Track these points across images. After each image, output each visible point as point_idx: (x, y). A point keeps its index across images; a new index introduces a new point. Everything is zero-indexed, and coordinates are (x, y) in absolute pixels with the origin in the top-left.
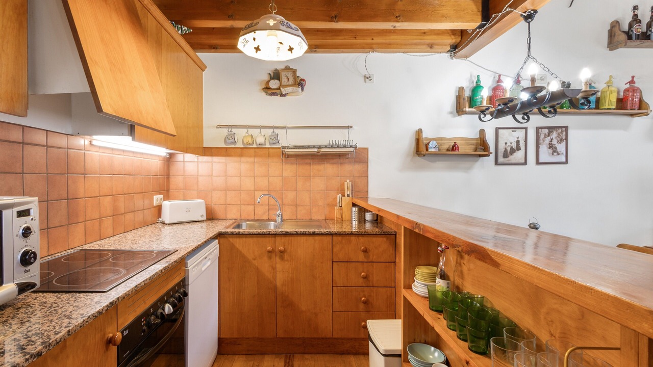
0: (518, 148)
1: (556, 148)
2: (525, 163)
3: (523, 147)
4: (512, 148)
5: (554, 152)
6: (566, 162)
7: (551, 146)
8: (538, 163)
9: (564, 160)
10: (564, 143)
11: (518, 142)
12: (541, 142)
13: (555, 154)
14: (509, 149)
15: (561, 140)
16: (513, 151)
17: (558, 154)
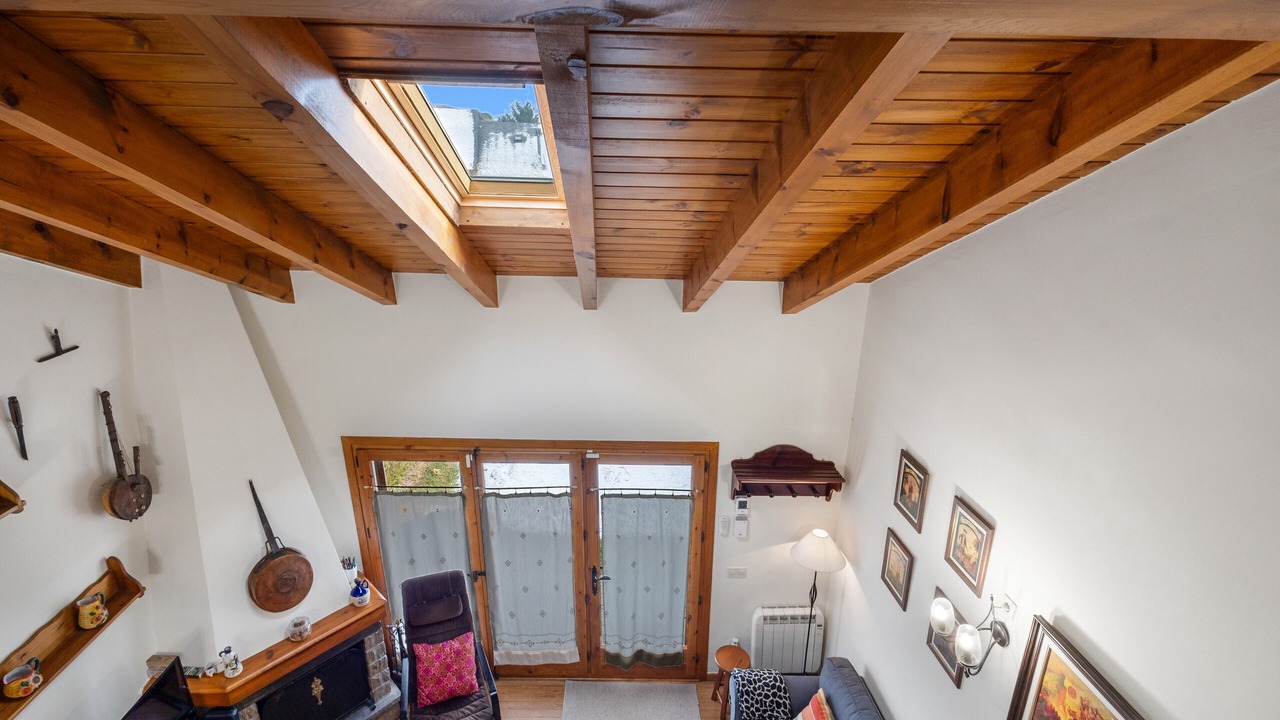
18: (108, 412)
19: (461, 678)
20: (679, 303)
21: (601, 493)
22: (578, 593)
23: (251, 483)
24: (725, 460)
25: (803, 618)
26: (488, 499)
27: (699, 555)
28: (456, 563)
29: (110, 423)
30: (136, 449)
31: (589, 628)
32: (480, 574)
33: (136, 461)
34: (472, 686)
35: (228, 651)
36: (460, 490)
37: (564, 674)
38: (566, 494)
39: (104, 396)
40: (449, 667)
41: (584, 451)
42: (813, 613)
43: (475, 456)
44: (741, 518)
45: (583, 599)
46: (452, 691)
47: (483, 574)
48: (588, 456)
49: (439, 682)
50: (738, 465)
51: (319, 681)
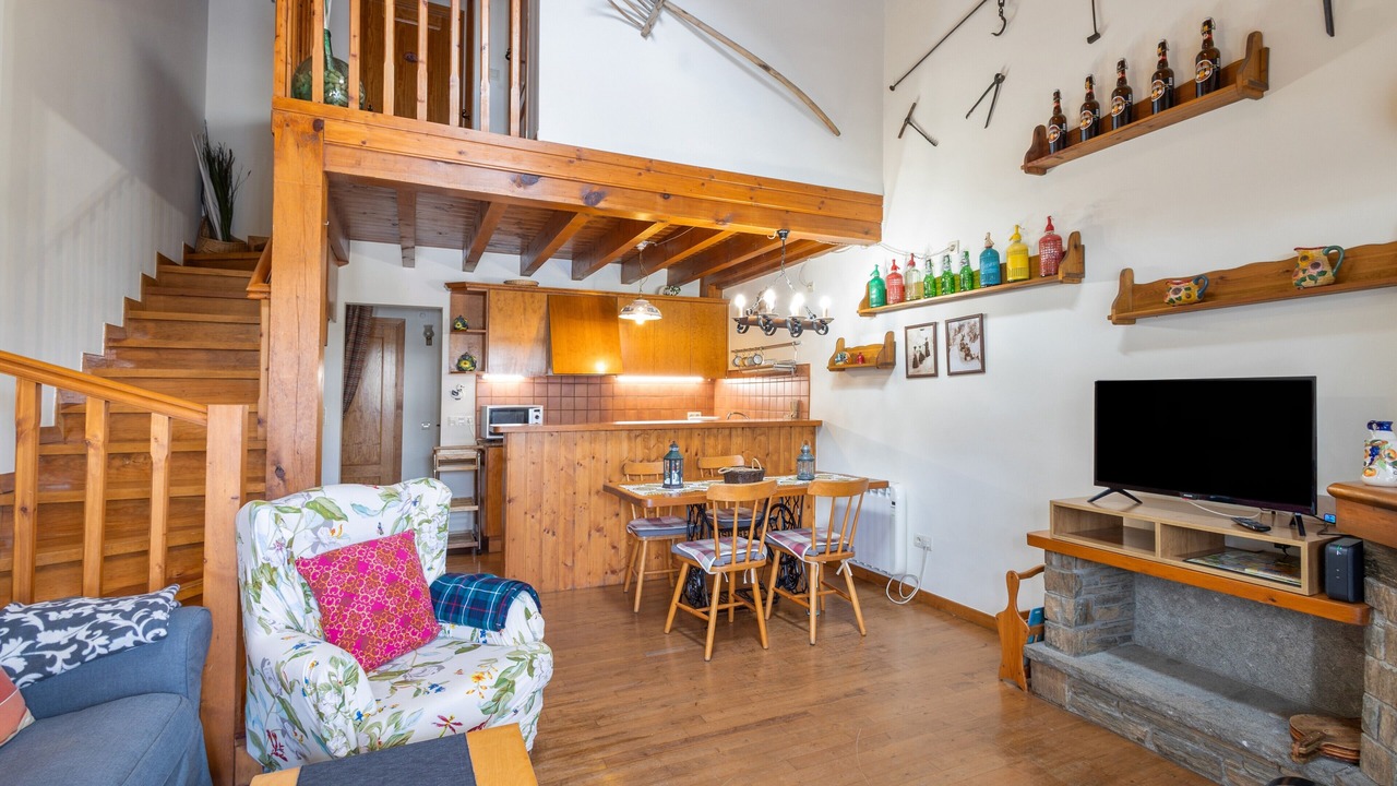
0: (928, 354)
1: (968, 349)
2: (935, 375)
3: (932, 353)
4: (921, 354)
5: (967, 355)
6: (983, 371)
7: (964, 347)
8: (950, 374)
9: (979, 367)
10: (978, 341)
11: (927, 344)
12: (951, 341)
13: (968, 358)
14: (918, 355)
15: (975, 337)
16: (922, 358)
17: (972, 358)
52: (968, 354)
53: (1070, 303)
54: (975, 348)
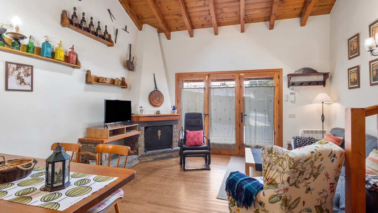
1: (23, 80)
6: (32, 90)
7: (19, 78)
8: (7, 89)
9: (30, 89)
10: (30, 77)
12: (10, 73)
13: (23, 84)
15: (27, 75)
17: (25, 84)
18: (130, 48)
19: (199, 139)
20: (268, 28)
21: (245, 86)
22: (236, 122)
23: (154, 74)
24: (285, 74)
25: (320, 131)
26: (211, 89)
27: (278, 108)
28: (200, 110)
29: (130, 50)
30: (134, 57)
31: (239, 136)
32: (207, 115)
33: (133, 60)
34: (202, 143)
35: (142, 107)
36: (203, 87)
37: (231, 154)
38: (234, 87)
39: (131, 45)
40: (195, 136)
41: (240, 74)
42: (324, 130)
43: (209, 76)
44: (292, 94)
45: (238, 125)
46: (196, 142)
47: (208, 115)
48: (241, 75)
49: (192, 139)
50: (290, 76)
51: (160, 131)
52: (22, 82)
53: (71, 74)
54: (28, 80)
